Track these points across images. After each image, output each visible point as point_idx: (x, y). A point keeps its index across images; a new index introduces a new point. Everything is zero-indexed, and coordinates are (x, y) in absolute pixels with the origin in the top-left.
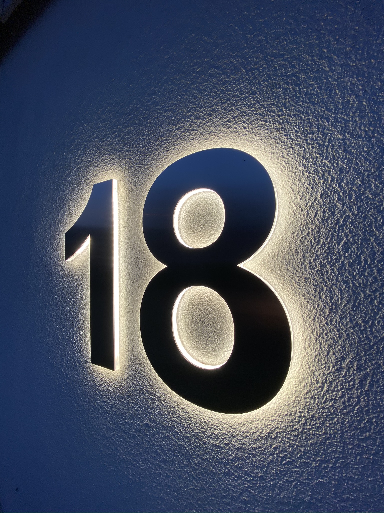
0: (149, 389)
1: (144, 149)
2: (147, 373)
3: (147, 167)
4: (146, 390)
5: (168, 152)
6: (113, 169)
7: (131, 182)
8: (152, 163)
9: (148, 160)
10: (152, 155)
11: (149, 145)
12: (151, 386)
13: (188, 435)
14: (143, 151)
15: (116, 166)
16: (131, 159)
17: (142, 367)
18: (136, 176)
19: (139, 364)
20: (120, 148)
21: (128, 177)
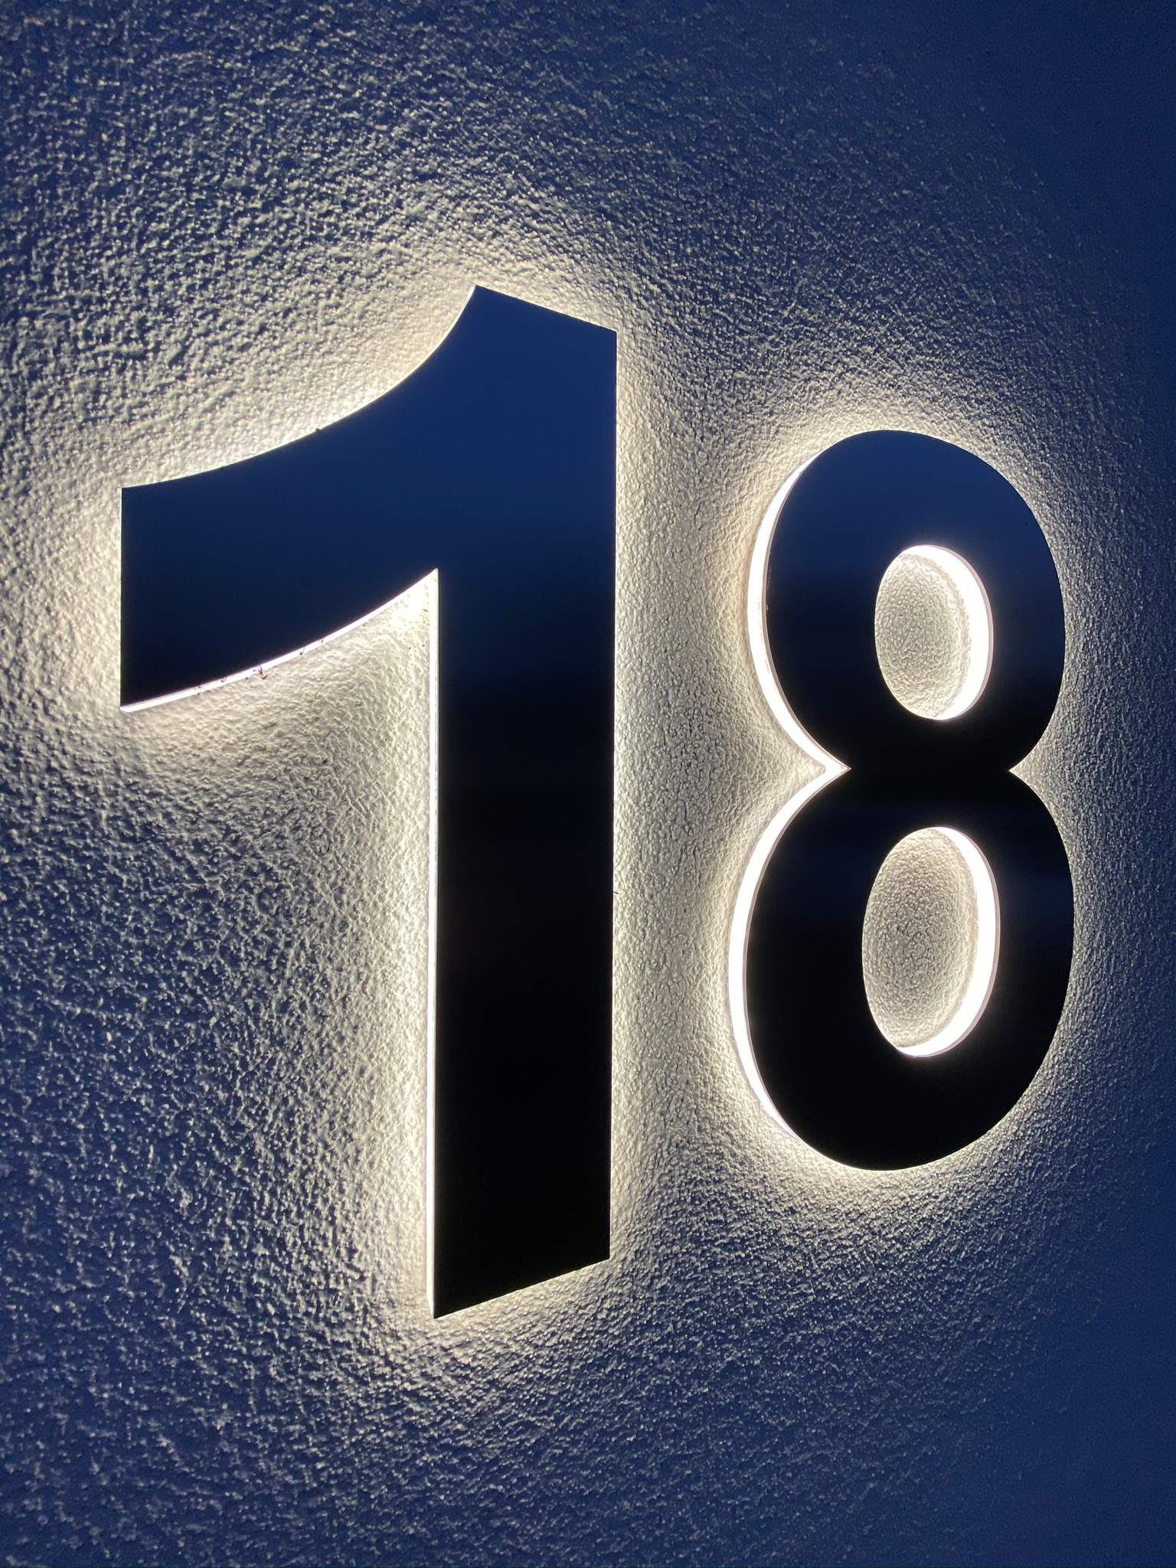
0: (739, 1229)
1: (732, 296)
2: (731, 1178)
3: (740, 375)
4: (724, 1246)
5: (825, 374)
6: (559, 272)
7: (668, 393)
8: (765, 374)
9: (750, 353)
10: (767, 345)
11: (751, 297)
12: (742, 1216)
13: (863, 1279)
14: (727, 301)
15: (578, 269)
16: (670, 297)
17: (710, 1168)
18: (692, 382)
19: (696, 1162)
20: (608, 201)
21: (652, 366)
